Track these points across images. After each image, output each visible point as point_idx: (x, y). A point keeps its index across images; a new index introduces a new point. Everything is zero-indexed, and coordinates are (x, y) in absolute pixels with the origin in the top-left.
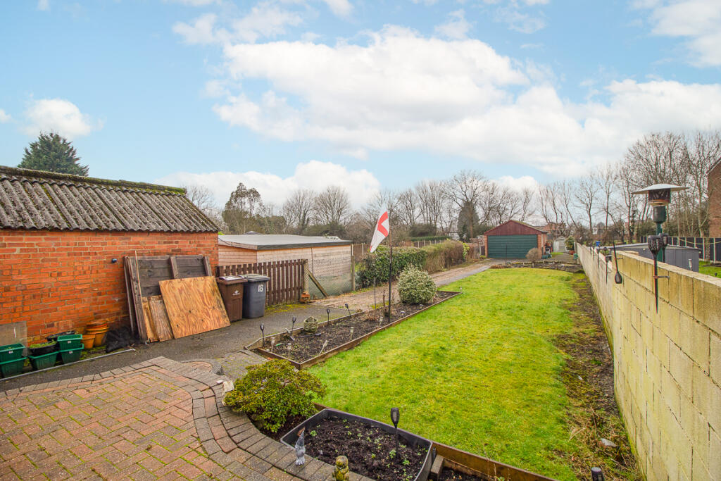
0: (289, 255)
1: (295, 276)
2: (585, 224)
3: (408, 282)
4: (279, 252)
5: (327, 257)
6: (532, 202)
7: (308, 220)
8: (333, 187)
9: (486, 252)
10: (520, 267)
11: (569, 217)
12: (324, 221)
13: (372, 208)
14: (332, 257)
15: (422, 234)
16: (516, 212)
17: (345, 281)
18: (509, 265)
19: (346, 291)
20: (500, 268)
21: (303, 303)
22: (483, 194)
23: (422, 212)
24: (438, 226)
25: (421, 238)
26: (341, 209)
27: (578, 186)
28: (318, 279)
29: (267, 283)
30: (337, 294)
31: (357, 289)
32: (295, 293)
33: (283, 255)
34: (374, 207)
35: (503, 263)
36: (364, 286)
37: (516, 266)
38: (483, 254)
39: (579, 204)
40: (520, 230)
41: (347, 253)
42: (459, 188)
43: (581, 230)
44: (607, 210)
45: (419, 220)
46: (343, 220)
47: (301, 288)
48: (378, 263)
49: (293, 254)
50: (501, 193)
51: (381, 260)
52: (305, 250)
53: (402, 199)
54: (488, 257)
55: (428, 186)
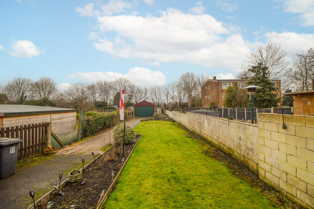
0: (33, 120)
1: (40, 136)
2: (166, 103)
3: (121, 132)
4: (24, 118)
5: (61, 120)
6: (148, 94)
7: (26, 97)
8: (45, 79)
9: (134, 114)
10: (151, 120)
11: (161, 100)
12: (37, 98)
13: (71, 92)
14: (64, 120)
15: (100, 106)
16: (142, 97)
17: (74, 134)
18: (147, 120)
19: (75, 141)
20: (144, 121)
21: (48, 154)
22: (129, 89)
23: (100, 95)
24: (108, 102)
25: (101, 108)
26: (51, 92)
27: (163, 88)
28: (57, 135)
29: (19, 144)
30: (70, 144)
31: (82, 139)
32: (39, 148)
33: (27, 120)
34: (73, 91)
35: (145, 119)
36: (85, 136)
37: (150, 120)
38: (133, 115)
39: (164, 95)
40: (147, 104)
41: (74, 116)
42: (118, 85)
43: (165, 105)
44: (173, 98)
45: (99, 99)
46: (51, 97)
47: (44, 144)
48: (94, 122)
49: (36, 119)
50: (136, 89)
51: (95, 120)
52: (45, 116)
53: (89, 88)
54: (135, 116)
55: (103, 83)
